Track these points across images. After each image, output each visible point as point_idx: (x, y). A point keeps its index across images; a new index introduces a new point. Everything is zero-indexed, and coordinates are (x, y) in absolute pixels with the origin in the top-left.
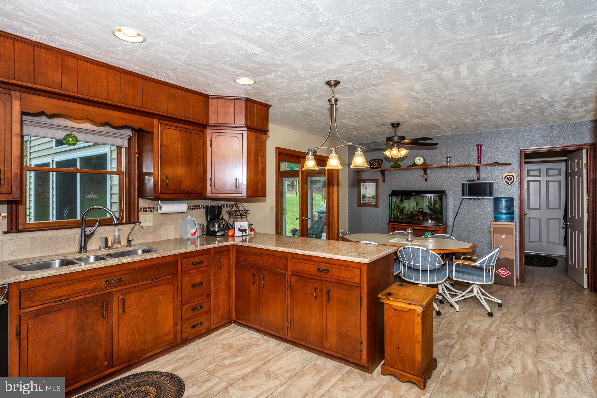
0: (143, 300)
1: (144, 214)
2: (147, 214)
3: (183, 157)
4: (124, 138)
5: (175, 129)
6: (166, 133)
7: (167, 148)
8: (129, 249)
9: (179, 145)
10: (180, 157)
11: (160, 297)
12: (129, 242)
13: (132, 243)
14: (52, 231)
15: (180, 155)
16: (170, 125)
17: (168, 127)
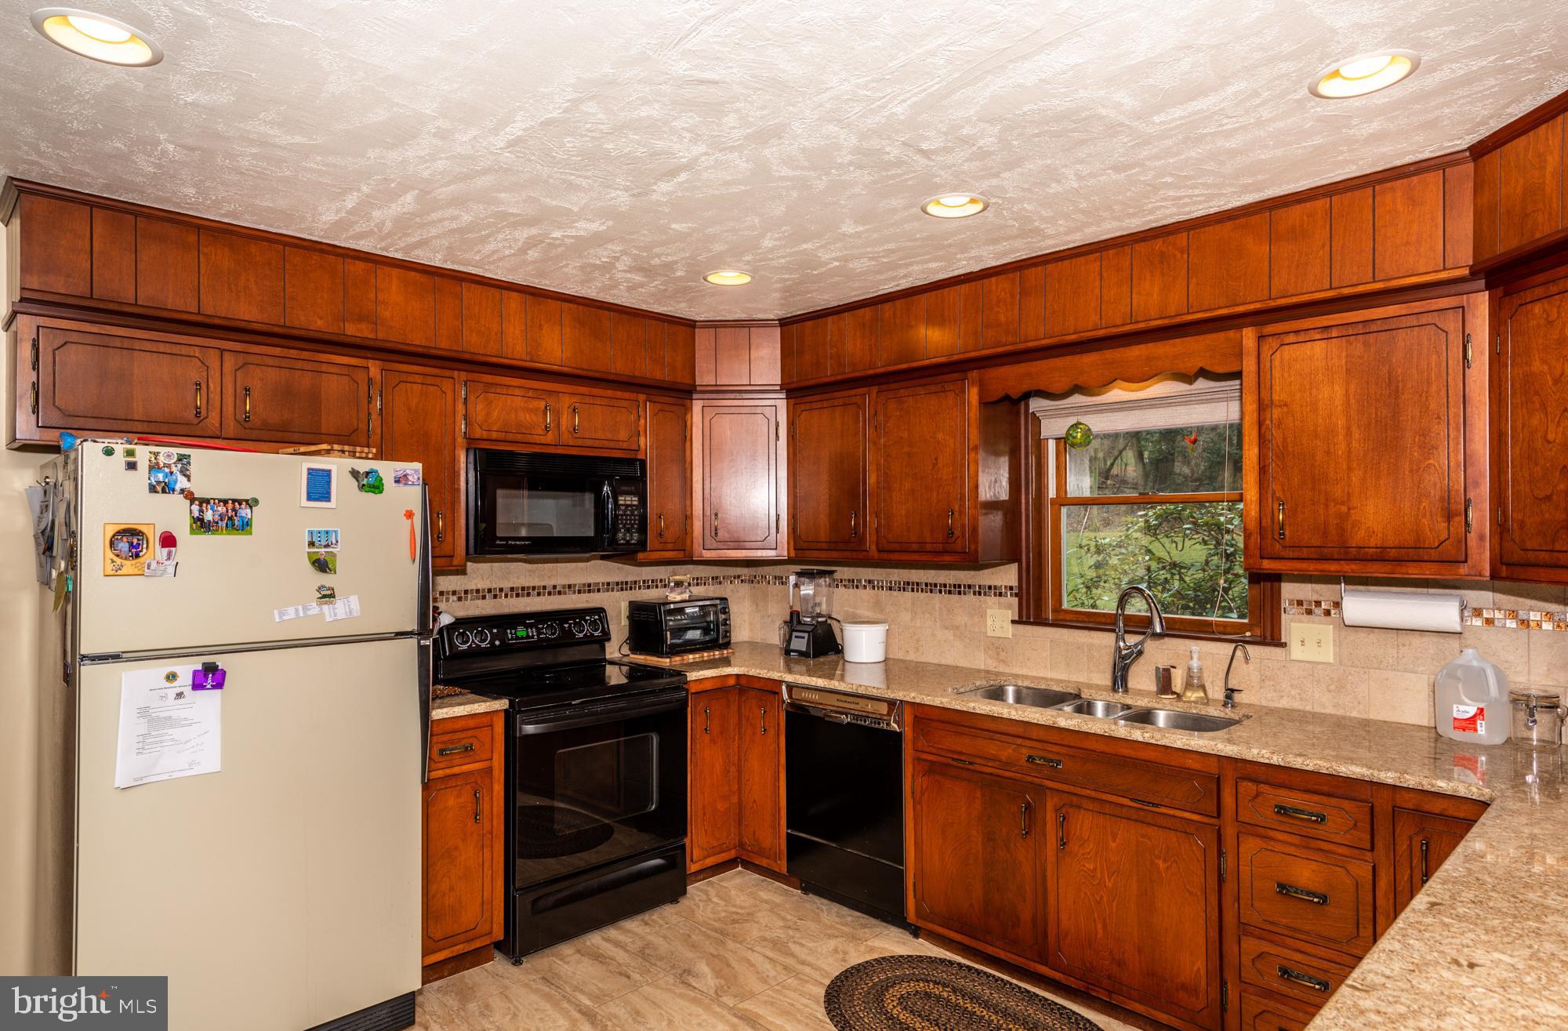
0: (1113, 845)
1: (1301, 622)
2: (1313, 622)
3: (1354, 429)
4: (1227, 400)
5: (1318, 336)
6: (1282, 360)
7: (1285, 409)
8: (1228, 713)
9: (1337, 388)
10: (1342, 432)
11: (1162, 865)
12: (1230, 693)
13: (1237, 697)
14: (1083, 631)
15: (1341, 422)
16: (1297, 332)
17: (1291, 338)
